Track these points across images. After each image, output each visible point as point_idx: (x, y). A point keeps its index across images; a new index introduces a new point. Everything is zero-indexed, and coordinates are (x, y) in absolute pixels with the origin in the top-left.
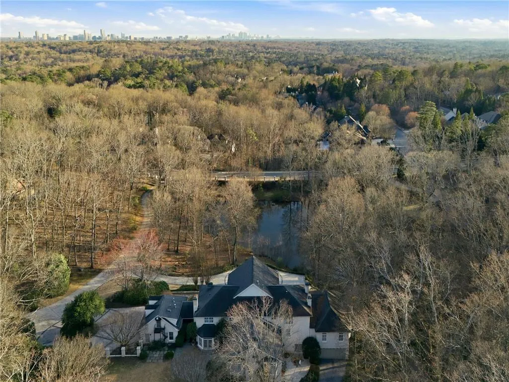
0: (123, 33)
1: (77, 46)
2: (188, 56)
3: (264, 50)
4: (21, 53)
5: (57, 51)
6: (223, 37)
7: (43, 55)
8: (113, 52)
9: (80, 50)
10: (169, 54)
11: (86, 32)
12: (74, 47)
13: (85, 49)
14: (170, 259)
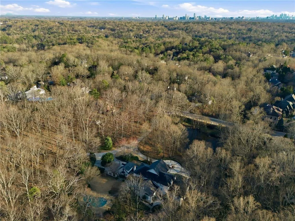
0: (206, 15)
1: (177, 26)
2: (234, 33)
3: (289, 30)
4: (151, 29)
5: (167, 28)
6: (268, 17)
7: (160, 31)
8: (193, 30)
9: (178, 28)
10: (223, 32)
11: (187, 15)
12: (176, 26)
13: (180, 28)
14: (150, 148)
